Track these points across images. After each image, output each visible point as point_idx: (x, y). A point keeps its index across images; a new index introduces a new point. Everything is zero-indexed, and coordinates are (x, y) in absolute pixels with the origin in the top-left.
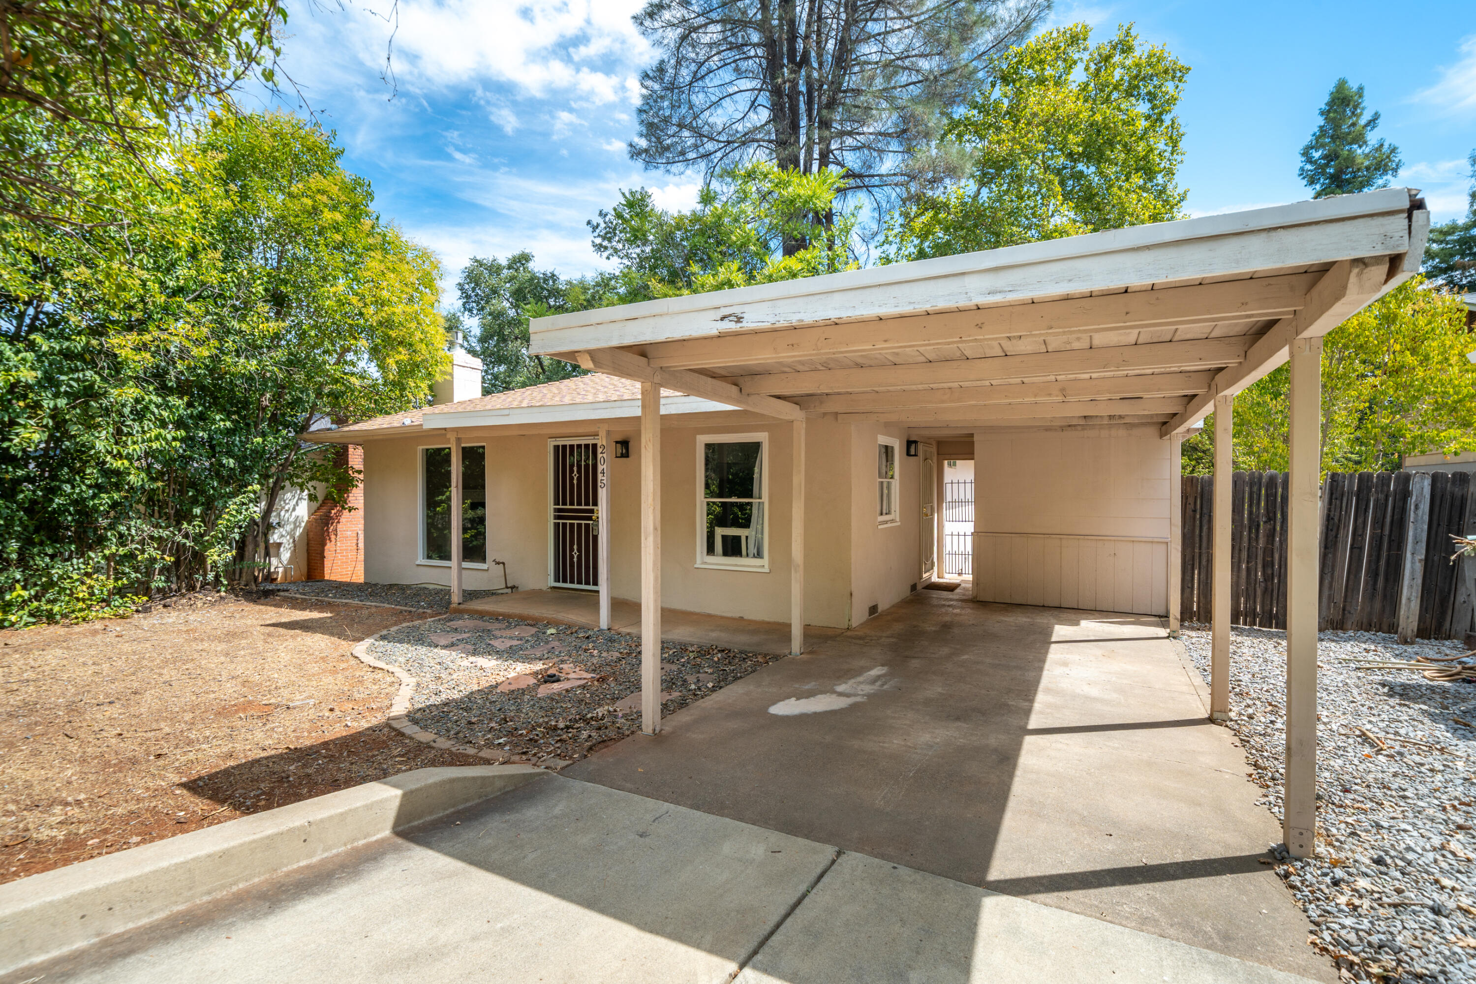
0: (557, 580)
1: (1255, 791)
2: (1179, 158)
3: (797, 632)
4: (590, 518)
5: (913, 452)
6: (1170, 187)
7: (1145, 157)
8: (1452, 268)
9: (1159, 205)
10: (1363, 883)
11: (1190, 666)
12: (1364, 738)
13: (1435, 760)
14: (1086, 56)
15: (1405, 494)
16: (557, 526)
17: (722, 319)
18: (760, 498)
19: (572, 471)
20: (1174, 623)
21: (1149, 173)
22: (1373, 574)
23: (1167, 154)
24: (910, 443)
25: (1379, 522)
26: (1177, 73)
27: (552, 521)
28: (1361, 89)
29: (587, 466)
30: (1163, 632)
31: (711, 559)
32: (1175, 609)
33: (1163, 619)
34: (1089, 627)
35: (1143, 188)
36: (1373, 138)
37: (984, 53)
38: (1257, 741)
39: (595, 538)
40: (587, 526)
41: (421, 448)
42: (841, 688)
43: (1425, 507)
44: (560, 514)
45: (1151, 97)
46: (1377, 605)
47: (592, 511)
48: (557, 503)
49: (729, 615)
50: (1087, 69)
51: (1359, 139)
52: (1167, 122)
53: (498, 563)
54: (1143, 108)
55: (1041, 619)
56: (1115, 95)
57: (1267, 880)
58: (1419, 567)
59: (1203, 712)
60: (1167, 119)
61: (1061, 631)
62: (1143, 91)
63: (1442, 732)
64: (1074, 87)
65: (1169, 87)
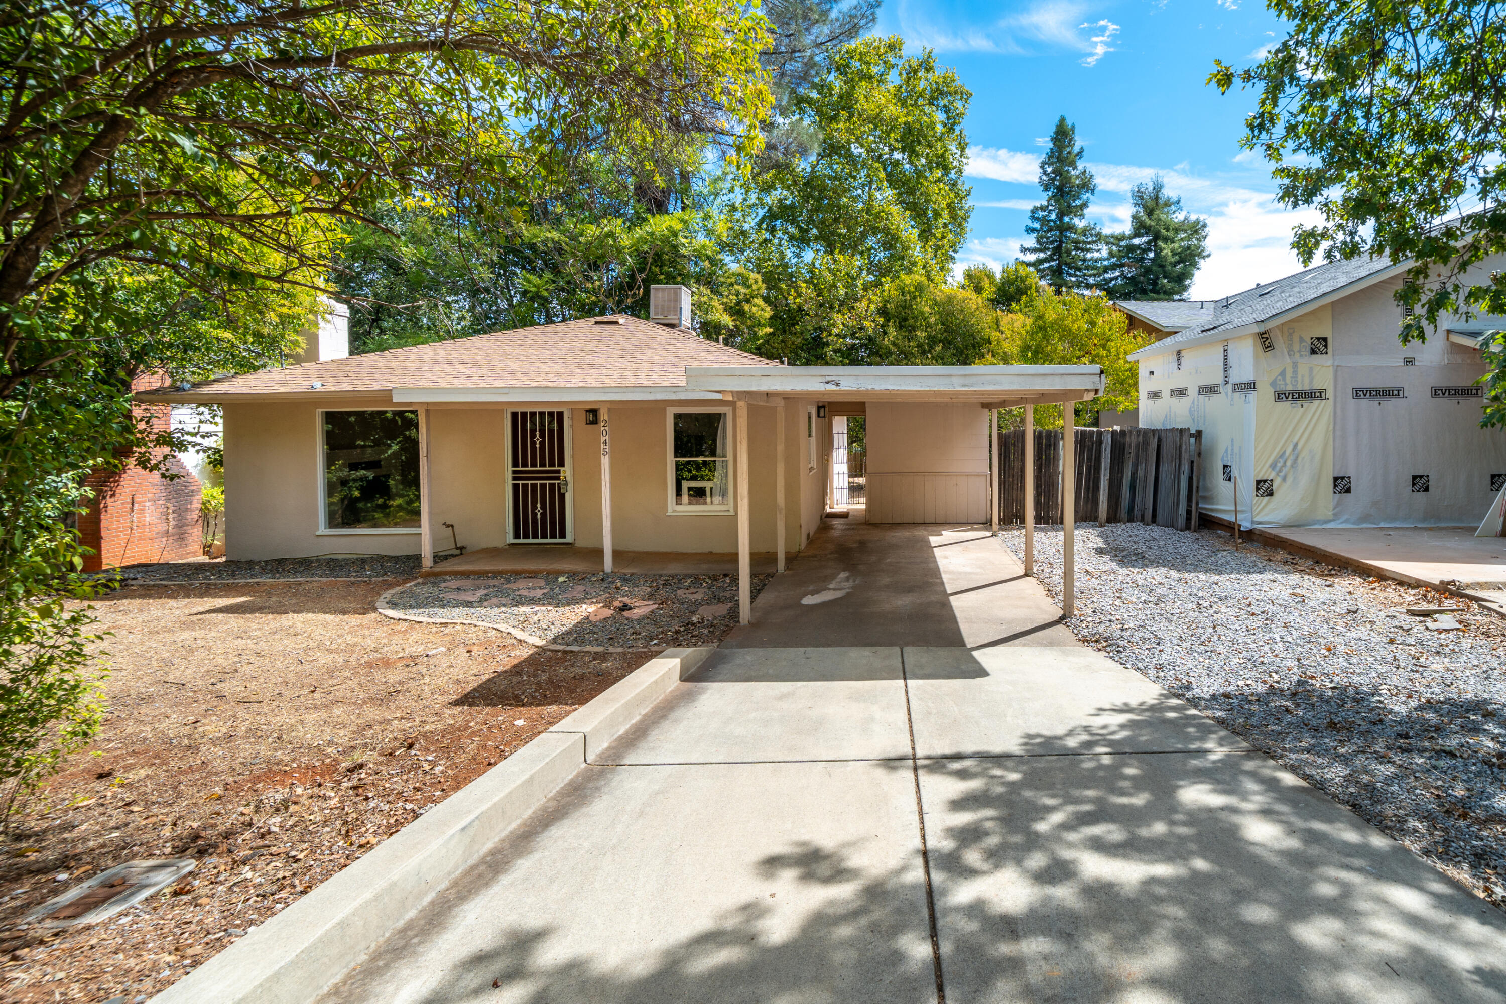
0: (517, 536)
1: (1050, 600)
2: (965, 161)
3: (781, 556)
4: (558, 478)
5: (822, 414)
6: (960, 182)
7: (942, 155)
8: (1122, 265)
9: (952, 195)
10: (1089, 619)
11: (1008, 550)
12: (1087, 571)
13: (1112, 577)
14: (900, 63)
15: (1100, 442)
16: (515, 488)
17: (827, 382)
18: (724, 456)
19: (533, 436)
20: (995, 526)
21: (946, 169)
22: (1087, 489)
23: (957, 156)
24: (819, 408)
25: (1089, 459)
26: (965, 96)
27: (509, 483)
28: (1073, 126)
29: (551, 431)
30: (989, 534)
31: (679, 508)
32: (996, 519)
33: (987, 524)
34: (948, 535)
35: (939, 180)
36: (1081, 165)
37: (822, 43)
38: (1046, 581)
39: (562, 497)
40: (552, 486)
41: (320, 410)
42: (831, 586)
43: (1109, 449)
44: (516, 475)
45: (946, 110)
46: (1089, 506)
47: (559, 472)
48: (515, 464)
49: (700, 551)
50: (900, 74)
51: (1073, 164)
52: (957, 132)
53: (448, 526)
54: (940, 117)
55: (919, 532)
56: (920, 102)
57: (1060, 627)
58: (1107, 483)
59: (1022, 572)
60: (957, 129)
61: (934, 540)
62: (942, 103)
63: (1114, 566)
64: (891, 87)
65: (959, 104)
